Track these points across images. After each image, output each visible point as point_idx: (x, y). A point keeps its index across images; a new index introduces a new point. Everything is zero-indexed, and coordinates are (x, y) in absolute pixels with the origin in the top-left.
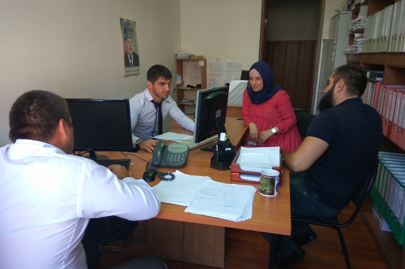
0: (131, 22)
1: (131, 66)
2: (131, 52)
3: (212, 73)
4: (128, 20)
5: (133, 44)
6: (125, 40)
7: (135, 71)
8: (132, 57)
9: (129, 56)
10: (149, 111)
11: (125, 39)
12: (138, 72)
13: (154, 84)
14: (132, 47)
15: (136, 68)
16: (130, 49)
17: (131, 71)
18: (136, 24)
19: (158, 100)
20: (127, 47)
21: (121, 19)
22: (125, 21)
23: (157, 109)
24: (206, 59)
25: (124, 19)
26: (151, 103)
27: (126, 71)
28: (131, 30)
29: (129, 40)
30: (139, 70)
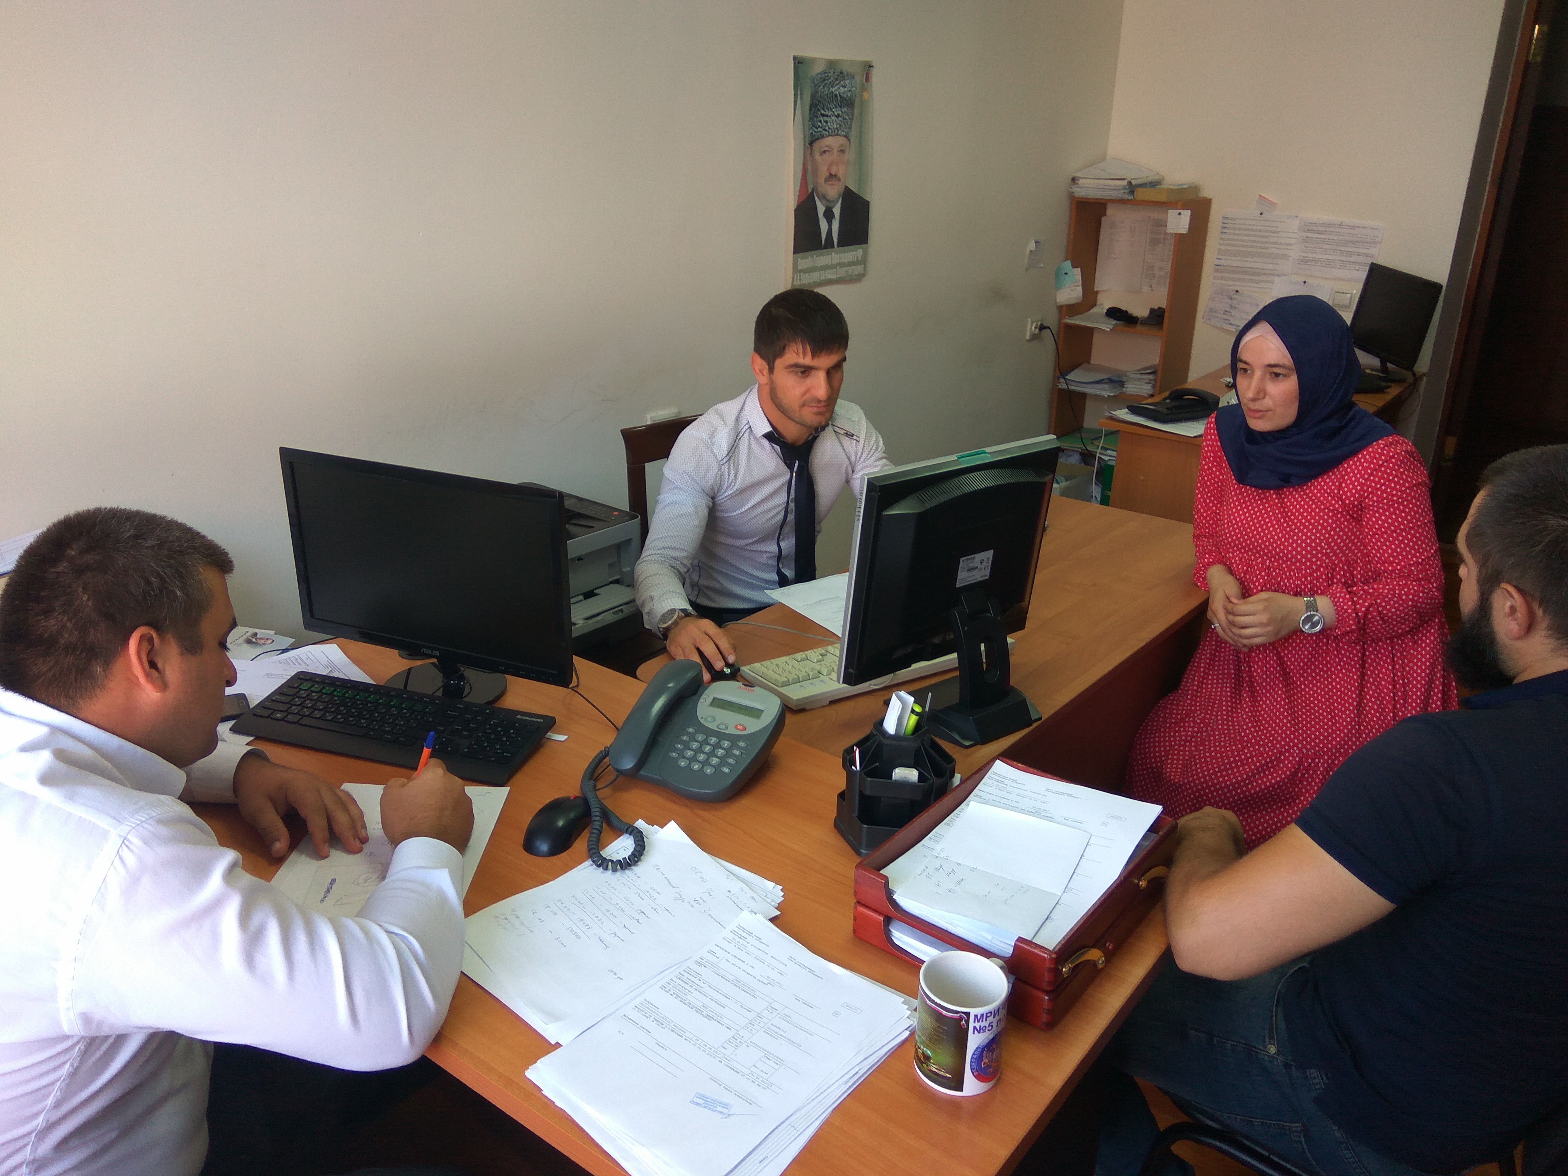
0: (846, 69)
1: (829, 244)
2: (833, 191)
3: (1229, 261)
4: (831, 64)
5: (851, 155)
6: (811, 144)
7: (842, 265)
8: (837, 210)
9: (821, 209)
10: (757, 474)
11: (811, 141)
12: (858, 269)
13: (771, 369)
14: (840, 171)
15: (852, 254)
16: (832, 177)
17: (825, 268)
18: (875, 74)
19: (792, 432)
20: (815, 172)
21: (799, 62)
22: (819, 68)
23: (790, 466)
24: (1207, 203)
25: (813, 60)
26: (765, 442)
27: (796, 270)
28: (848, 103)
29: (829, 141)
30: (863, 262)
